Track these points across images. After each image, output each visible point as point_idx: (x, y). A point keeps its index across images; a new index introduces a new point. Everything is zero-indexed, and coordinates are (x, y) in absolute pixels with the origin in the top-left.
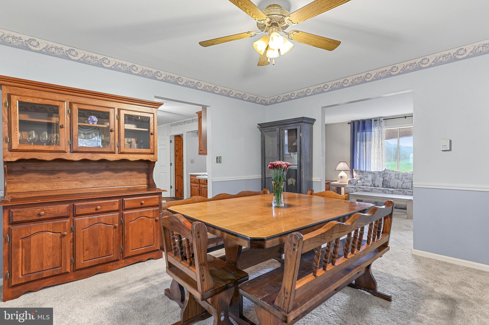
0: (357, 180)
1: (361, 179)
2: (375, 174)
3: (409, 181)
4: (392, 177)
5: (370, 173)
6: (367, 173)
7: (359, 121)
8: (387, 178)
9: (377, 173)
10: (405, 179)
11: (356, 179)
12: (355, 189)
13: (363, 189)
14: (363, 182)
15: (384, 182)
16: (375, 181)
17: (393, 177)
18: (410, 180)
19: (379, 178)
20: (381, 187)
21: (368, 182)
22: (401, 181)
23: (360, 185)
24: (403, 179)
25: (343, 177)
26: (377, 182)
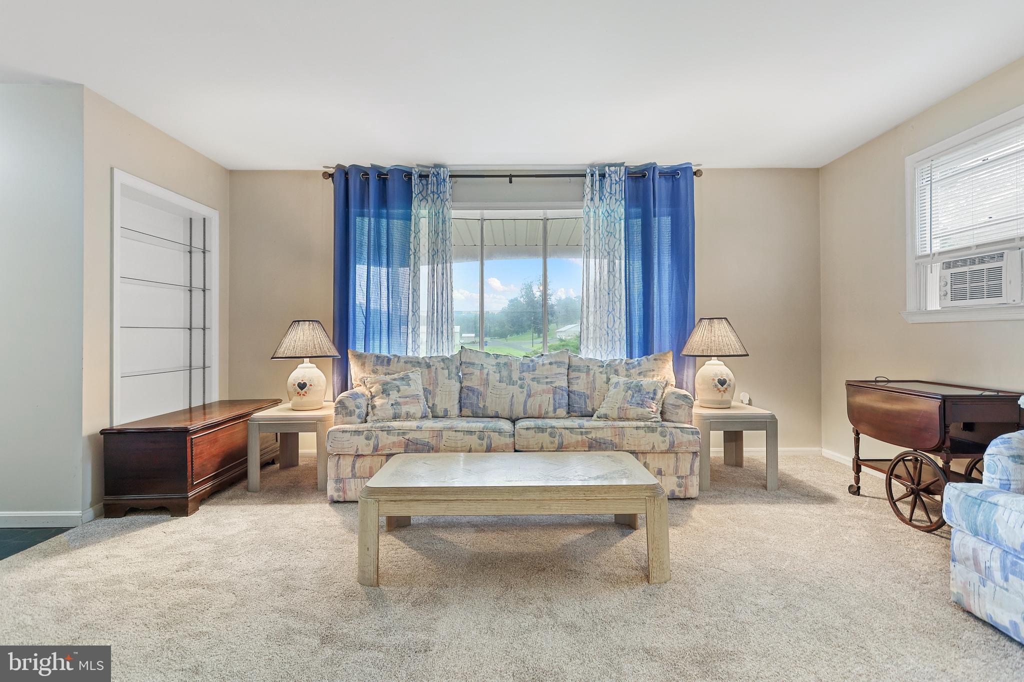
0: (373, 397)
1: (385, 392)
2: (433, 368)
3: (545, 387)
4: (491, 377)
5: (414, 366)
6: (402, 364)
7: (364, 173)
8: (473, 382)
9: (437, 364)
10: (531, 383)
11: (367, 392)
12: (367, 438)
13: (404, 433)
14: (397, 403)
15: (463, 396)
16: (434, 397)
17: (494, 378)
18: (547, 383)
19: (447, 381)
20: (454, 417)
21: (411, 403)
22: (521, 390)
23: (384, 415)
24: (525, 382)
25: (311, 385)
26: (442, 399)
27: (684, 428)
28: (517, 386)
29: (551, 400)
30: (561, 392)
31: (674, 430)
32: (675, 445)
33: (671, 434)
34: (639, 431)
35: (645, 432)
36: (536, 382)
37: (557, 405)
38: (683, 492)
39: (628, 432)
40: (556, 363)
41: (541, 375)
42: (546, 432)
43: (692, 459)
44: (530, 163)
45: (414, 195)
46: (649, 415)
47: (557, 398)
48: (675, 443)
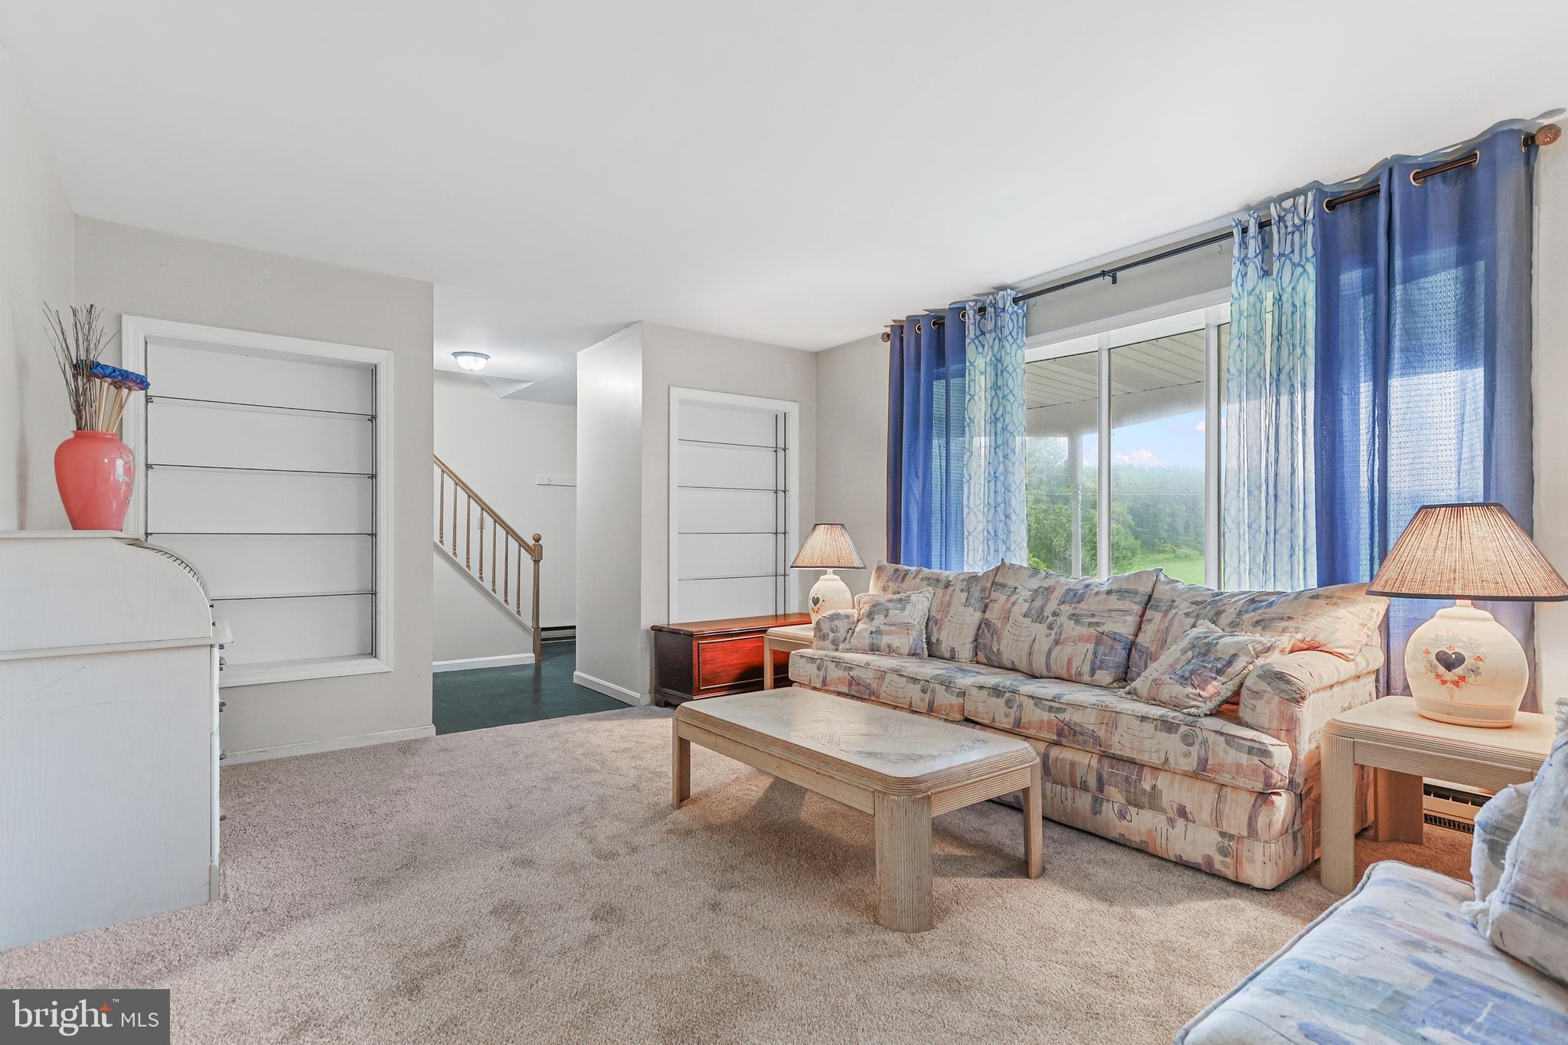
0: (858, 621)
1: (870, 615)
2: (951, 589)
3: (1084, 630)
5: (929, 585)
6: (917, 581)
7: (919, 323)
8: (997, 615)
11: (856, 615)
14: (879, 632)
15: (980, 633)
16: (940, 628)
18: (1090, 624)
19: (961, 609)
20: (964, 661)
21: (897, 633)
22: (1048, 631)
23: (859, 645)
24: (1058, 620)
25: (823, 601)
26: (949, 633)
27: (1235, 736)
28: (1046, 624)
29: (1091, 652)
30: (1111, 642)
31: (1212, 737)
32: (1209, 767)
33: (1205, 742)
34: (1144, 724)
35: (1156, 729)
36: (1073, 622)
37: (1098, 663)
38: (1231, 867)
39: (1123, 724)
40: (1118, 592)
41: (1088, 611)
42: (1003, 696)
43: (1254, 805)
44: (1148, 238)
45: (968, 341)
46: (1186, 700)
47: (1101, 652)
48: (1209, 762)
